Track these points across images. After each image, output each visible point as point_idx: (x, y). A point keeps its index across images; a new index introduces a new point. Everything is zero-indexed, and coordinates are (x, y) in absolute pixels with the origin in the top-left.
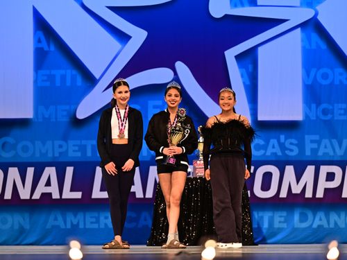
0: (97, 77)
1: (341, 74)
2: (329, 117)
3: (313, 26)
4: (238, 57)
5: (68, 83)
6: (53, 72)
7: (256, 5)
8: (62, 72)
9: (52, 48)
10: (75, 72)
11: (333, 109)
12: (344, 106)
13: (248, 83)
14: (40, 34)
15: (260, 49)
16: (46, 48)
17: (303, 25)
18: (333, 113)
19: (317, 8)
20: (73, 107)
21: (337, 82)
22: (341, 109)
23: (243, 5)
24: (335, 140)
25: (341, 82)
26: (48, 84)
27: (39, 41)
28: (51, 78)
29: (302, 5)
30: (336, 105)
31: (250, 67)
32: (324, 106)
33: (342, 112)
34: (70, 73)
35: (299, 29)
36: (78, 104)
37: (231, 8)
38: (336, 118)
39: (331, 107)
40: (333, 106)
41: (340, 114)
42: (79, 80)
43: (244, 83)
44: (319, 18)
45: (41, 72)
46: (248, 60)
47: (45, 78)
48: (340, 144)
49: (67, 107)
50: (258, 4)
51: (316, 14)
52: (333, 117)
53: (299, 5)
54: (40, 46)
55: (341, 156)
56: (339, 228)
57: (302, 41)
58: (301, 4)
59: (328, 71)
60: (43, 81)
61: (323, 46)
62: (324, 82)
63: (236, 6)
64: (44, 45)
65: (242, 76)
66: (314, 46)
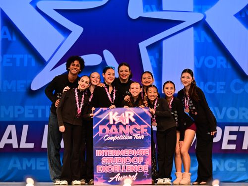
0: (47, 60)
1: (222, 61)
2: (213, 91)
3: (203, 26)
4: (148, 48)
5: (26, 64)
6: (15, 56)
7: (161, 10)
8: (21, 56)
9: (14, 39)
10: (30, 56)
11: (216, 86)
12: (223, 83)
13: (155, 66)
14: (6, 29)
15: (164, 42)
16: (10, 39)
17: (195, 25)
18: (215, 89)
19: (206, 13)
20: (28, 82)
21: (219, 67)
22: (222, 86)
23: (152, 10)
24: (217, 108)
25: (221, 66)
26: (11, 65)
27: (5, 34)
28: (13, 60)
29: (194, 11)
30: (218, 83)
31: (157, 55)
32: (210, 83)
33: (223, 88)
34: (27, 57)
35: (192, 28)
36: (32, 79)
37: (144, 12)
38: (218, 92)
39: (214, 84)
40: (216, 84)
41: (221, 90)
42: (33, 62)
43: (152, 66)
44: (207, 20)
45: (6, 56)
46: (155, 50)
47: (9, 60)
48: (221, 111)
49: (24, 82)
50: (163, 9)
51: (205, 17)
52: (216, 91)
53: (192, 10)
54: (5, 37)
55: (221, 120)
56: (220, 171)
57: (195, 36)
58: (194, 9)
59: (213, 58)
60: (8, 62)
61: (209, 40)
62: (210, 67)
63: (147, 11)
64: (8, 36)
65: (151, 61)
66: (203, 41)
